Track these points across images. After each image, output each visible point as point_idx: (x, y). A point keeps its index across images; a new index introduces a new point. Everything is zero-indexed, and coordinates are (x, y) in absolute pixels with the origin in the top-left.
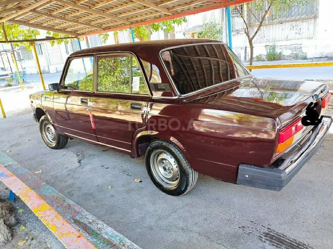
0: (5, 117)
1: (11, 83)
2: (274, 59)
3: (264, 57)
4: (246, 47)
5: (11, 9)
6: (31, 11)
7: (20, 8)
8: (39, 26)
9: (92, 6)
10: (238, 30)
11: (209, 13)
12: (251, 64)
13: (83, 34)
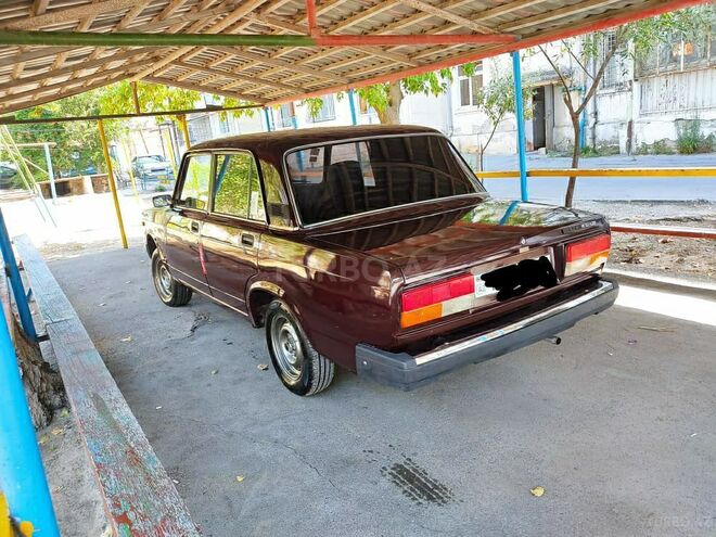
0: (126, 247)
1: (165, 186)
2: (695, 150)
3: (672, 145)
4: (631, 123)
5: (141, 62)
6: (174, 62)
7: (156, 59)
8: (194, 85)
9: (273, 53)
10: (621, 84)
11: (554, 48)
12: (574, 166)
13: (275, 99)
